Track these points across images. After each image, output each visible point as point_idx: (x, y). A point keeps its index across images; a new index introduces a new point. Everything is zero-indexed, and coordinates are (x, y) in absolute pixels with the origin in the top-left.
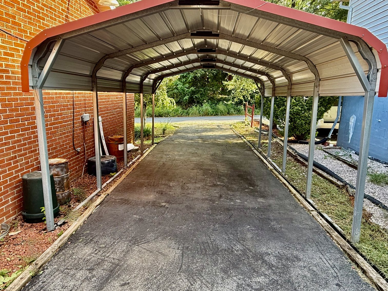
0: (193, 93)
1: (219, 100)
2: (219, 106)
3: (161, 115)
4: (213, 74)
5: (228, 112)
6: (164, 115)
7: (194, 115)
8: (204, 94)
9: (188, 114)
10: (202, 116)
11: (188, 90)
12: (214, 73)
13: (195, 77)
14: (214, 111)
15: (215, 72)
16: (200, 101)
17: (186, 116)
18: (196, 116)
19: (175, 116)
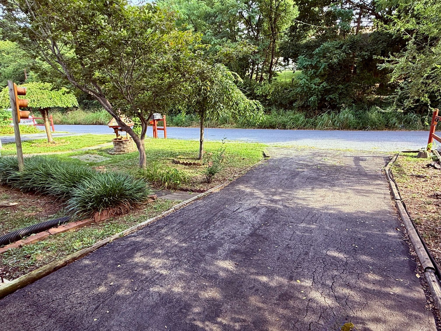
0: (327, 91)
1: (371, 104)
2: (370, 114)
3: (273, 125)
4: (363, 57)
5: (387, 123)
6: (277, 125)
7: (325, 127)
8: (345, 94)
9: (314, 126)
10: (338, 129)
11: (316, 87)
12: (365, 55)
13: (330, 66)
14: (360, 121)
15: (367, 53)
16: (337, 105)
17: (311, 128)
18: (327, 129)
19: (293, 128)
